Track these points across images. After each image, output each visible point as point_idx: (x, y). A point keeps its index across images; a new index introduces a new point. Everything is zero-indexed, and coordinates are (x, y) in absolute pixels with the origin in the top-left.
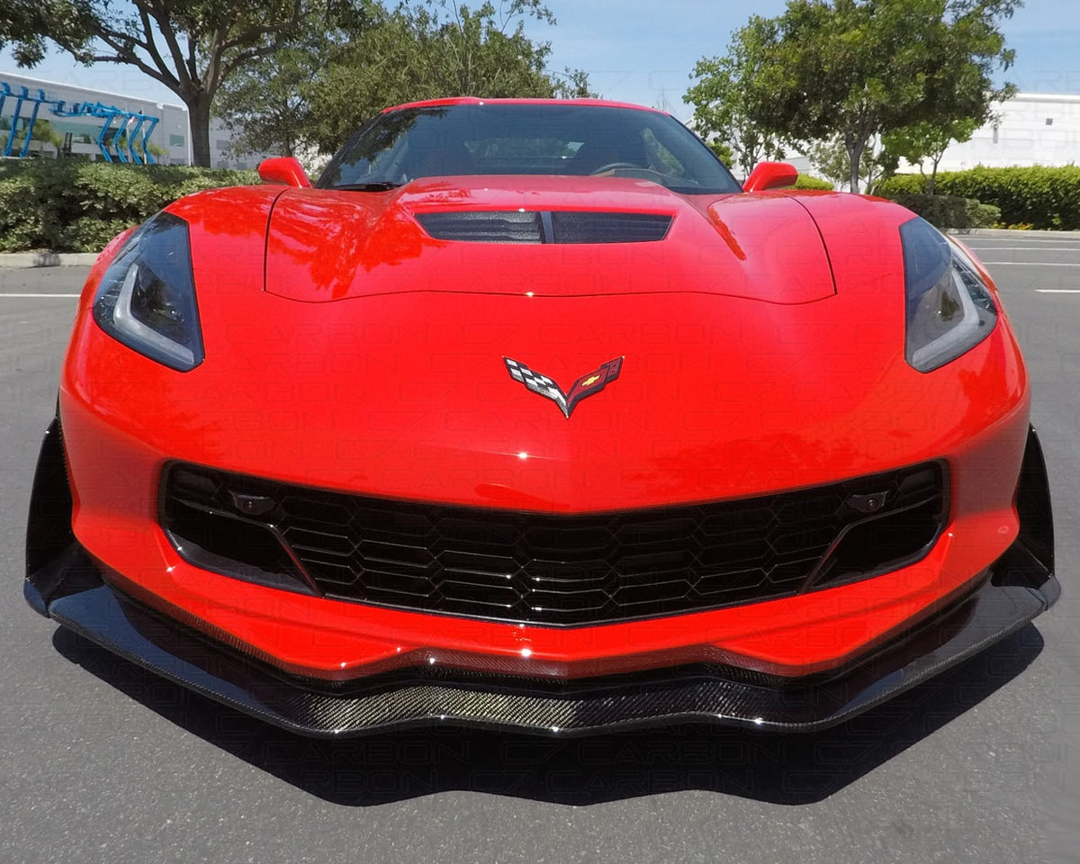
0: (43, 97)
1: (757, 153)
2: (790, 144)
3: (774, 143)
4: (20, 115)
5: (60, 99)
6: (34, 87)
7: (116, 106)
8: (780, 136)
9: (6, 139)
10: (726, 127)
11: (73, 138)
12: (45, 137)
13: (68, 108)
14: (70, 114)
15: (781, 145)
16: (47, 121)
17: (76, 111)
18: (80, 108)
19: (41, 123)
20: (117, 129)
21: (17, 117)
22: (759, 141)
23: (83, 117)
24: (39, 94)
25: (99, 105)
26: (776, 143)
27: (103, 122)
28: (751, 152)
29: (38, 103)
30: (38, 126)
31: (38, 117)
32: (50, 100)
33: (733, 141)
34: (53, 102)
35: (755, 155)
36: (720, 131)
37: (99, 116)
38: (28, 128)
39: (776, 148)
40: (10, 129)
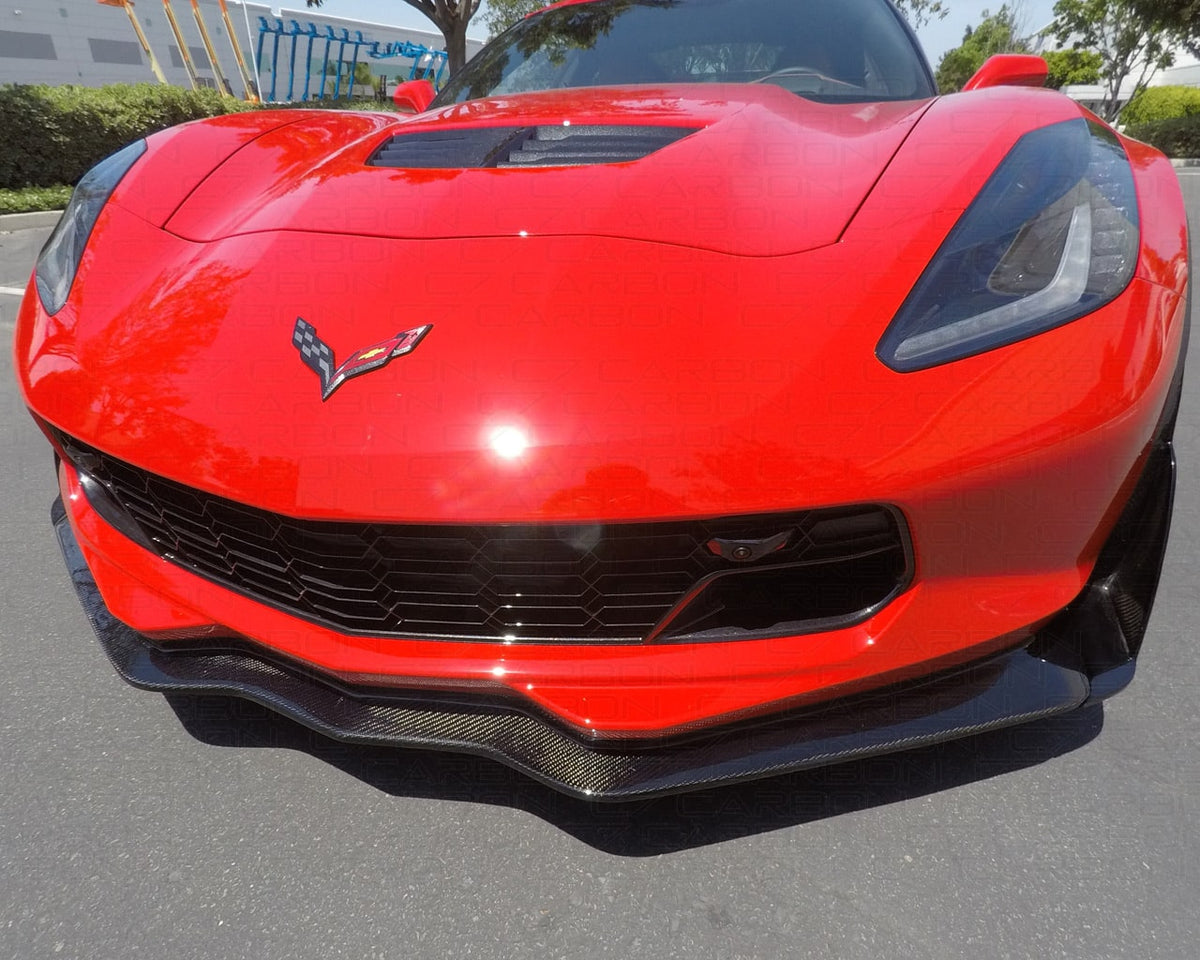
0: (361, 39)
1: (1133, 60)
2: (1185, 44)
3: (1162, 44)
4: (344, 59)
5: (375, 40)
6: (337, 25)
7: (424, 45)
8: (1172, 35)
9: (334, 84)
10: (1095, 26)
11: (388, 82)
12: (366, 81)
13: (382, 49)
14: (384, 55)
15: (1173, 46)
16: (366, 64)
17: (389, 52)
18: (392, 49)
19: (361, 66)
20: (425, 69)
21: (341, 61)
22: (1140, 43)
23: (394, 58)
24: (357, 36)
25: (408, 44)
26: (1165, 44)
27: (411, 62)
28: (1124, 60)
29: (357, 45)
30: (359, 69)
31: (359, 59)
32: (368, 42)
33: (1100, 45)
34: (370, 44)
35: (1128, 64)
36: (1086, 31)
37: (409, 56)
38: (351, 72)
39: (1162, 52)
40: (334, 74)
